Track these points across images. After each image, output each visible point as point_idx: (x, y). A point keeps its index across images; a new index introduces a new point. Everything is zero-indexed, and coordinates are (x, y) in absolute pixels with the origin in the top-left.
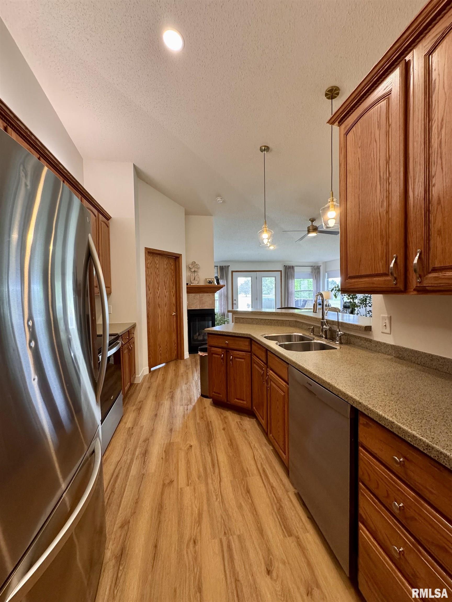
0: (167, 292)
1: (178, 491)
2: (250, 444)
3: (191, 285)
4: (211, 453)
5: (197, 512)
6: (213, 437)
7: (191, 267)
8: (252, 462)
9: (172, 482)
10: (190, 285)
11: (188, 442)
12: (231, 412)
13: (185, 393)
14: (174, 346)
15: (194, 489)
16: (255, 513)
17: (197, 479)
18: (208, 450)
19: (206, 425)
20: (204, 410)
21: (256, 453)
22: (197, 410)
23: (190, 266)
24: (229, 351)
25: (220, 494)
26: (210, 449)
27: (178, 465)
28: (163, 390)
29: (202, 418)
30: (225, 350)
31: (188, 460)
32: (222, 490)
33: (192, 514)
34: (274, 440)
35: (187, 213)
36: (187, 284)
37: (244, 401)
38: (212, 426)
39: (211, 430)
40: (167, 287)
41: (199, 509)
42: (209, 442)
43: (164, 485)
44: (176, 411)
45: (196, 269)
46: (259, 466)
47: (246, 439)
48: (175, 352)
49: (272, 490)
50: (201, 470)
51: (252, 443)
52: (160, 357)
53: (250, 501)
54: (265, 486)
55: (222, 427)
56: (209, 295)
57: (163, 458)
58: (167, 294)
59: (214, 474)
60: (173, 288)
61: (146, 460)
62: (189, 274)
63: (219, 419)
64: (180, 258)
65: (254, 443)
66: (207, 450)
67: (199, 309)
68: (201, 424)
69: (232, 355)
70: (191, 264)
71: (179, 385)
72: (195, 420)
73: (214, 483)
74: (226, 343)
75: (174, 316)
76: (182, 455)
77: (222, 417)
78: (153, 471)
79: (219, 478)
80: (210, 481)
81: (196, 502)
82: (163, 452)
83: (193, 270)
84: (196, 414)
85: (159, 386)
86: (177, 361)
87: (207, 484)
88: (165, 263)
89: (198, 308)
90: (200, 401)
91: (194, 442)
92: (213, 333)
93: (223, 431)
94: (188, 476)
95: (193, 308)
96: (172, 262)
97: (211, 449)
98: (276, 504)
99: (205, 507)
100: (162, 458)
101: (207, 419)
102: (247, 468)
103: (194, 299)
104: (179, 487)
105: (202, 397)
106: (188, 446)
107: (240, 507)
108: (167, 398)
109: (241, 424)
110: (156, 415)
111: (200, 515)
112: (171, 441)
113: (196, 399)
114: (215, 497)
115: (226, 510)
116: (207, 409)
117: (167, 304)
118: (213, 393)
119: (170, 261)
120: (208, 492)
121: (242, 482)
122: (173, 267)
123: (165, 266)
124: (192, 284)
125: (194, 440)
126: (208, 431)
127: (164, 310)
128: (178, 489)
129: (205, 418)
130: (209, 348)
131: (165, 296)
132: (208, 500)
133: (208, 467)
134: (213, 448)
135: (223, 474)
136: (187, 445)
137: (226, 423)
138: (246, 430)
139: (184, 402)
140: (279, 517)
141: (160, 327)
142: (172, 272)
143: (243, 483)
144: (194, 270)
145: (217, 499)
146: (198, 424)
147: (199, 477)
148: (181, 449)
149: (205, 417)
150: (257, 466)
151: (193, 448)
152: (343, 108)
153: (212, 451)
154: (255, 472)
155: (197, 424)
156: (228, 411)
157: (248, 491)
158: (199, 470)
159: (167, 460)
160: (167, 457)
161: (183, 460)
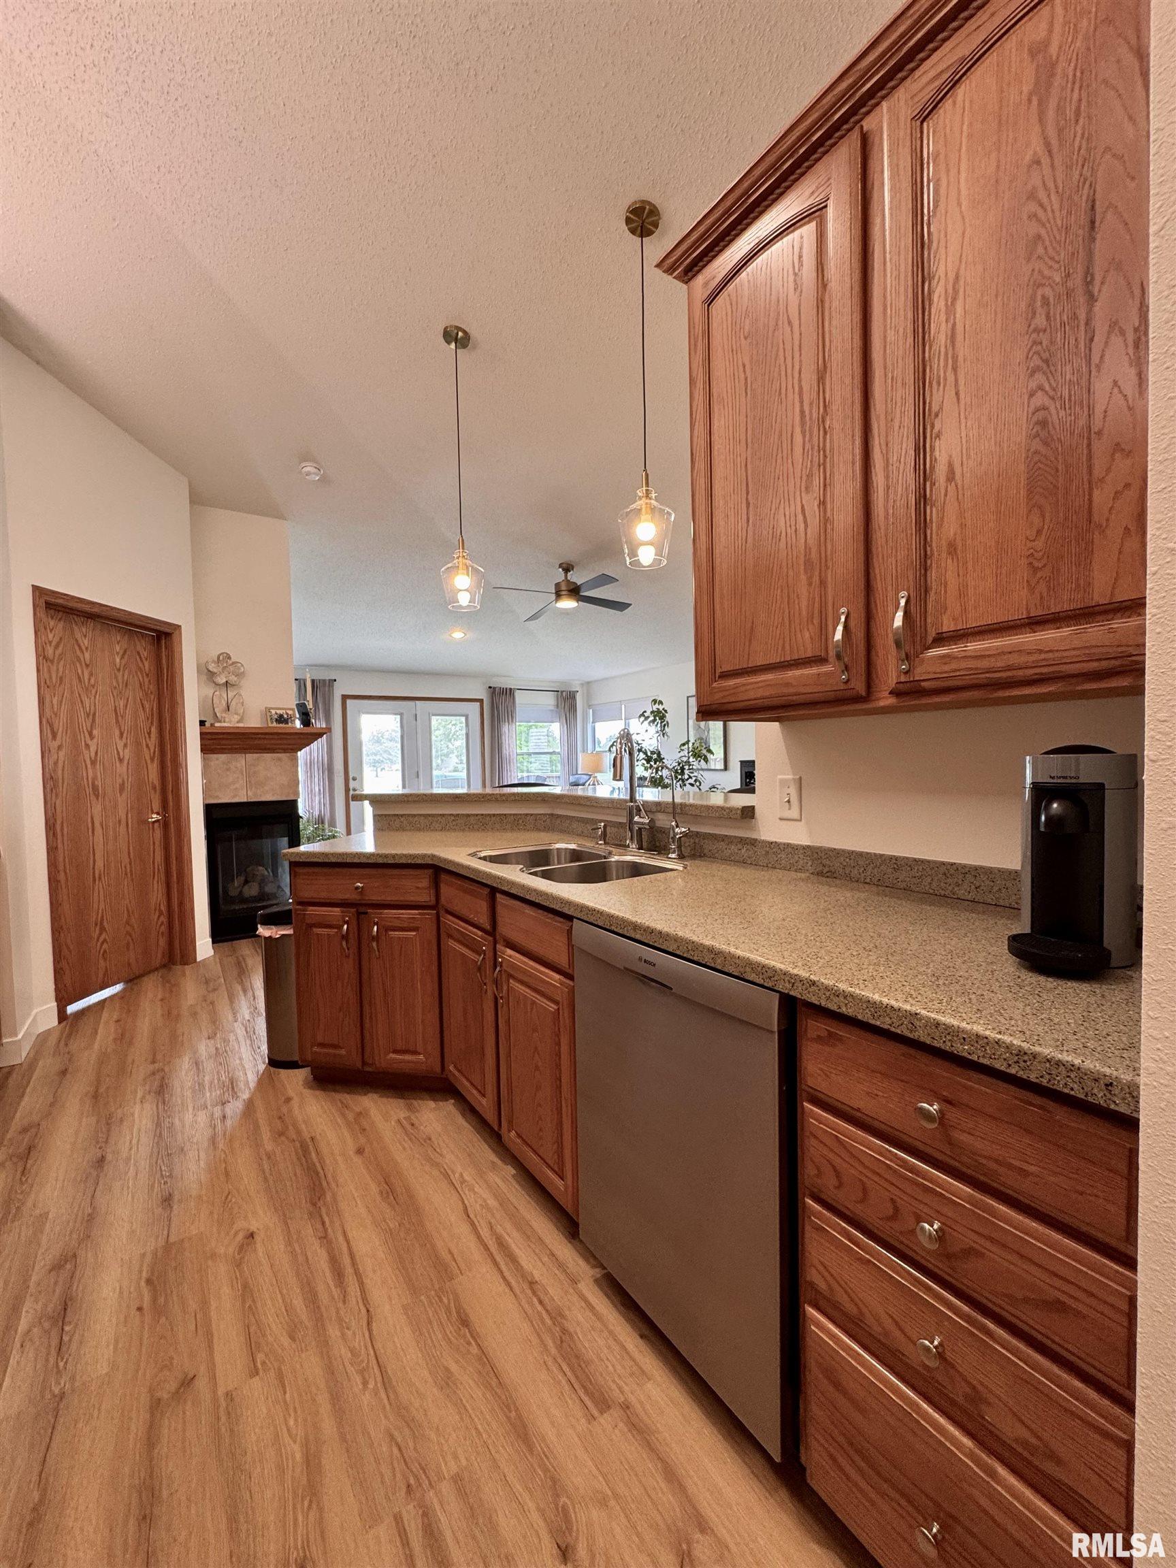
0: (125, 745)
1: (217, 1406)
2: (447, 1176)
3: (217, 725)
4: (325, 1238)
5: (298, 1456)
6: (324, 1184)
7: (215, 670)
8: (463, 1229)
9: (188, 1382)
10: (212, 725)
11: (240, 1224)
12: (375, 1096)
13: (209, 1066)
14: (157, 922)
15: (280, 1377)
16: (494, 1382)
17: (286, 1342)
18: (315, 1230)
19: (297, 1153)
20: (284, 1110)
21: (469, 1199)
22: (261, 1115)
23: (212, 667)
24: (366, 913)
25: (375, 1362)
26: (319, 1226)
27: (207, 1314)
28: (123, 1070)
29: (281, 1134)
30: (353, 910)
31: (245, 1286)
32: (378, 1345)
33: (281, 1469)
34: (525, 1148)
35: (197, 499)
36: (202, 723)
37: (420, 1054)
38: (318, 1153)
39: (318, 1164)
40: (125, 728)
41: (306, 1445)
42: (314, 1204)
43: (156, 1406)
44: (183, 1133)
45: (233, 679)
46: (485, 1233)
47: (437, 1165)
48: (163, 942)
49: (534, 1293)
50: (298, 1303)
51: (453, 1172)
52: (102, 962)
53: (474, 1350)
54: (511, 1289)
55: (351, 1147)
56: (280, 759)
57: (145, 1305)
58: (127, 751)
59: (344, 1302)
60: (149, 733)
61: (66, 1337)
62: (209, 691)
63: (339, 1125)
64: (175, 637)
65: (459, 1169)
66: (309, 1231)
67: (245, 800)
68: (278, 1151)
69: (377, 924)
70: (213, 662)
71: (182, 1045)
72: (257, 1145)
73: (349, 1333)
74: (357, 888)
75: (156, 825)
76: (220, 1272)
77: (351, 1116)
78: (103, 1369)
79: (364, 1311)
80: (333, 1332)
81: (291, 1422)
82: (143, 1284)
83: (221, 680)
84: (257, 1127)
85: (103, 1059)
86: (170, 969)
87: (324, 1344)
88: (118, 648)
89: (242, 798)
90: (265, 1082)
91: (261, 1218)
92: (312, 860)
93: (357, 1160)
94: (253, 1343)
95: (225, 798)
96: (143, 648)
97: (323, 1223)
98: (550, 1330)
99: (328, 1426)
100: (140, 1309)
101: (299, 1132)
102: (450, 1252)
103: (228, 770)
104: (221, 1392)
105: (272, 1069)
106: (241, 1236)
107: (447, 1382)
108: (140, 1095)
109: (413, 1125)
110: (101, 1161)
111: (312, 1462)
112: (172, 1239)
113: (252, 1079)
114: (358, 1379)
115: (402, 1411)
116: (295, 1103)
117: (128, 786)
118: (315, 1049)
119: (138, 643)
120: (330, 1371)
121: (441, 1300)
122: (147, 664)
123: (118, 660)
124: (220, 722)
125: (261, 1212)
126: (309, 1168)
127: (116, 807)
128: (215, 1399)
129: (292, 1133)
130: (296, 910)
131: (121, 760)
132: (336, 1398)
133: (321, 1288)
134: (332, 1222)
135: (377, 1294)
136: (236, 1234)
137: (364, 1130)
138: (430, 1139)
139: (210, 1096)
140: (565, 1367)
141: (100, 864)
142: (146, 680)
143: (445, 1300)
144: (224, 680)
145: (365, 1383)
146: (269, 1158)
147: (293, 1332)
148: (213, 1256)
149: (291, 1127)
150: (479, 1237)
151: (258, 1238)
152: (702, 229)
153: (330, 1230)
154: (476, 1253)
155: (264, 1157)
156: (365, 1095)
157: (465, 1322)
158: (289, 1308)
159: (159, 1311)
160: (162, 1300)
161: (226, 1290)
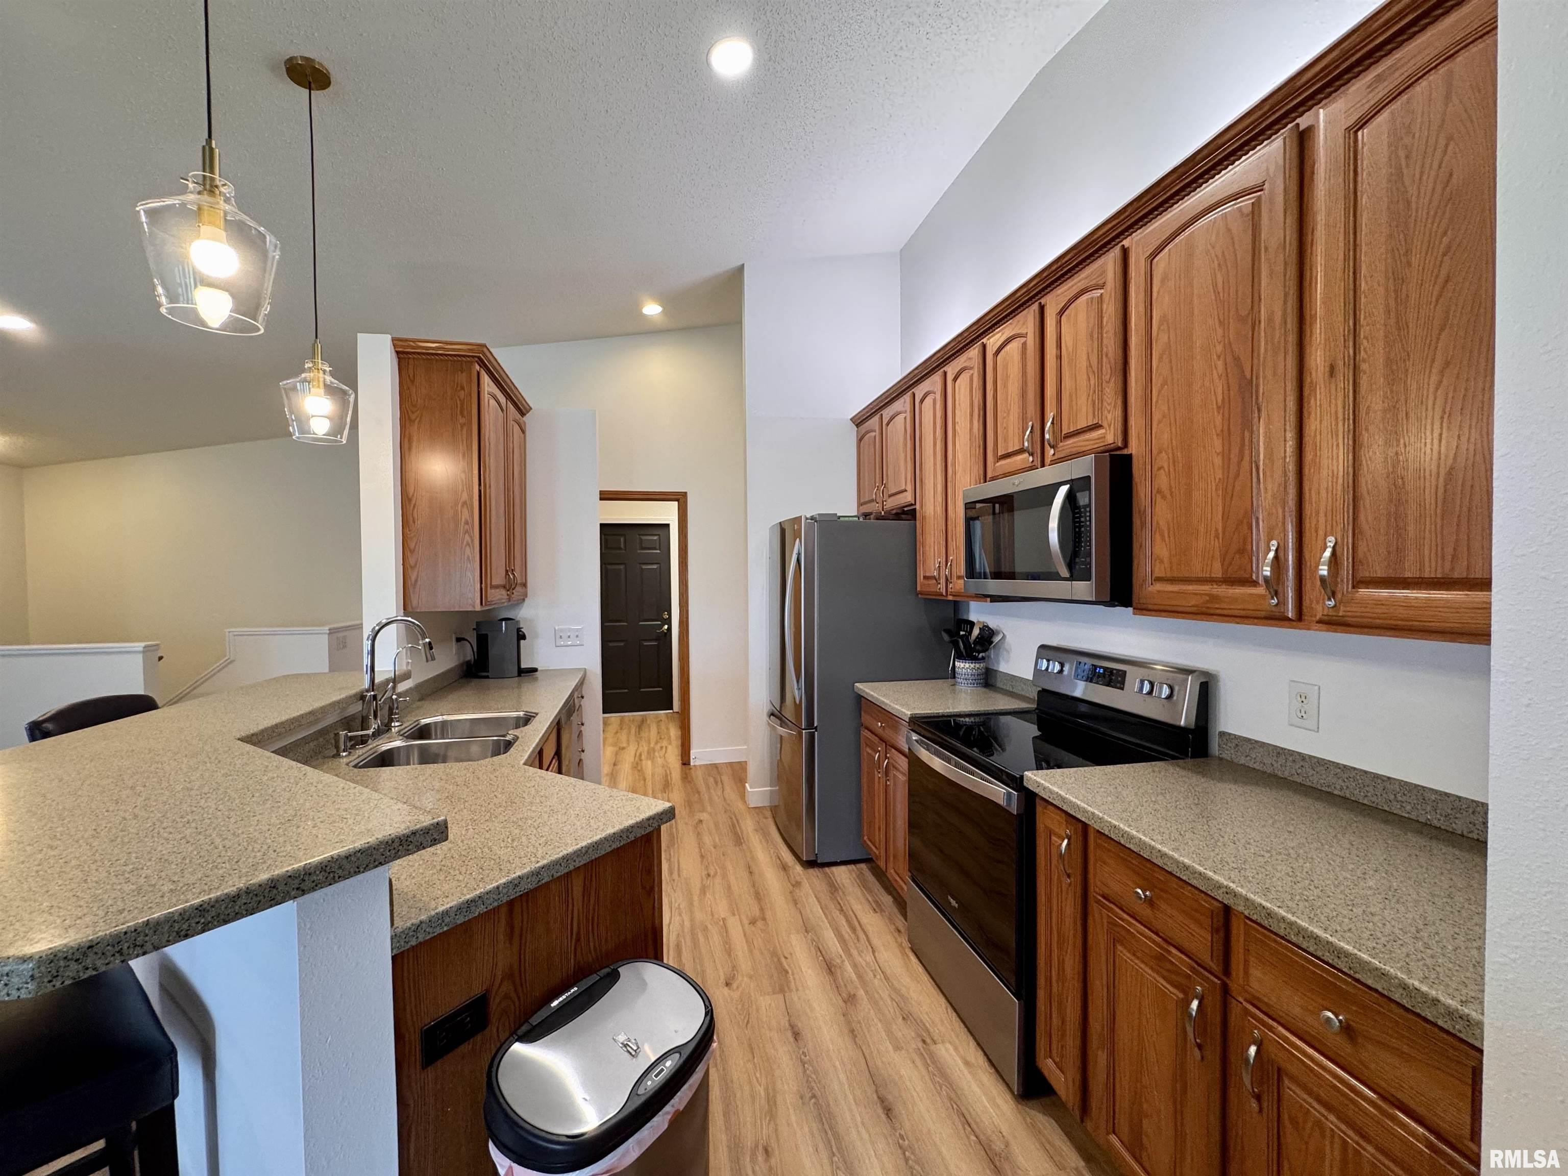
9: (753, 922)
11: (736, 995)
15: (712, 915)
17: (709, 926)
27: (749, 946)
31: (730, 955)
43: (764, 919)
50: (702, 939)
59: (679, 935)
61: (819, 954)
73: (680, 921)
76: (745, 965)
78: (792, 936)
79: (671, 927)
80: (687, 923)
82: (790, 973)
87: (692, 920)
91: (721, 995)
94: (725, 929)
99: (696, 898)
100: (786, 958)
104: (737, 916)
106: (735, 986)
111: (703, 891)
120: (692, 912)
132: (691, 904)
136: (738, 988)
147: (705, 929)
148: (751, 977)
151: (722, 980)
158: (707, 938)
159: (774, 954)
160: (776, 960)
161: (740, 954)
